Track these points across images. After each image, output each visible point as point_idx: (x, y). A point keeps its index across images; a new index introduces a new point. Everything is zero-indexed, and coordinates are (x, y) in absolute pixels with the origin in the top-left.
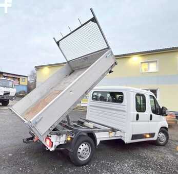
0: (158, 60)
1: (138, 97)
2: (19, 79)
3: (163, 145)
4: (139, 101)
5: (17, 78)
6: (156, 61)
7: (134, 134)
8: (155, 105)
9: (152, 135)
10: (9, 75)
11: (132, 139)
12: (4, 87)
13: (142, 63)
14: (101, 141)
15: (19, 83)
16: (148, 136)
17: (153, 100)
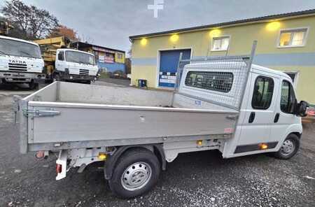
0: (308, 28)
1: (260, 84)
2: (114, 55)
3: (288, 159)
4: (260, 90)
5: (111, 54)
6: (306, 30)
7: (239, 144)
8: (289, 98)
9: (272, 145)
10: (100, 50)
11: (235, 153)
12: (80, 62)
13: (282, 32)
14: (179, 154)
15: (114, 61)
16: (265, 147)
17: (287, 87)
